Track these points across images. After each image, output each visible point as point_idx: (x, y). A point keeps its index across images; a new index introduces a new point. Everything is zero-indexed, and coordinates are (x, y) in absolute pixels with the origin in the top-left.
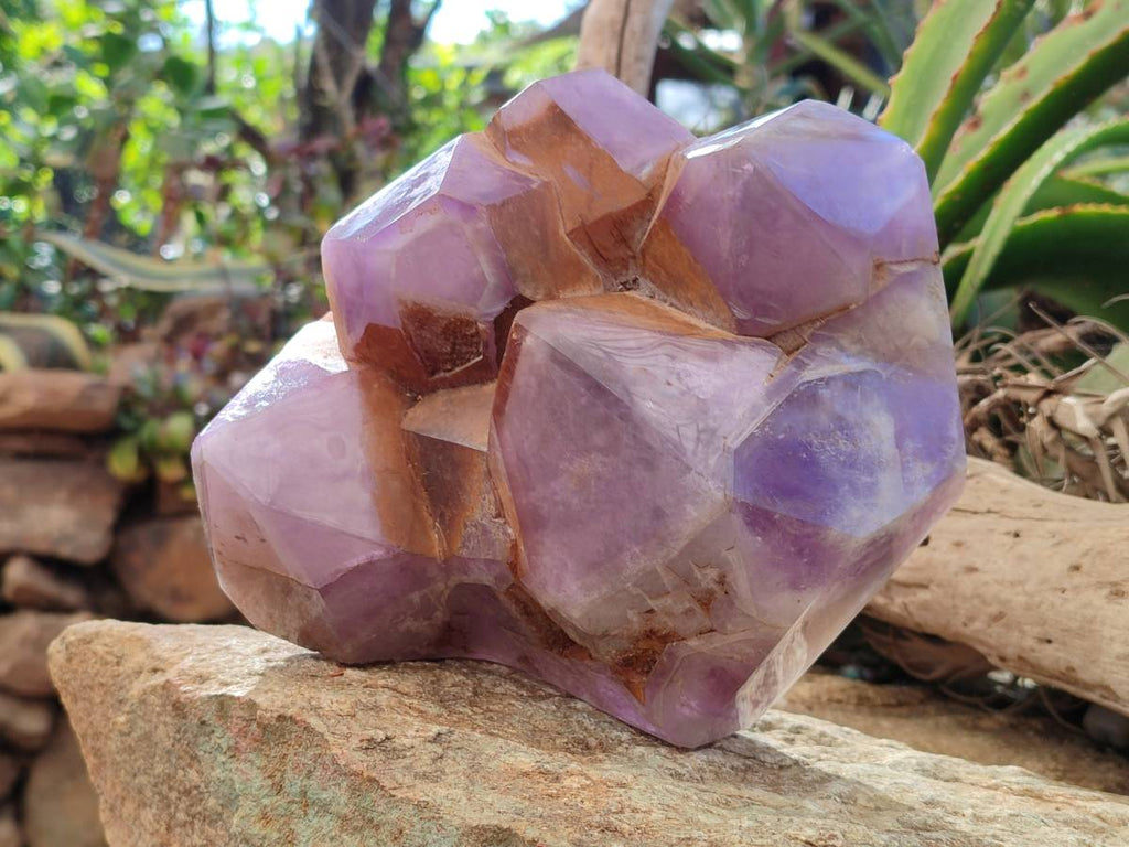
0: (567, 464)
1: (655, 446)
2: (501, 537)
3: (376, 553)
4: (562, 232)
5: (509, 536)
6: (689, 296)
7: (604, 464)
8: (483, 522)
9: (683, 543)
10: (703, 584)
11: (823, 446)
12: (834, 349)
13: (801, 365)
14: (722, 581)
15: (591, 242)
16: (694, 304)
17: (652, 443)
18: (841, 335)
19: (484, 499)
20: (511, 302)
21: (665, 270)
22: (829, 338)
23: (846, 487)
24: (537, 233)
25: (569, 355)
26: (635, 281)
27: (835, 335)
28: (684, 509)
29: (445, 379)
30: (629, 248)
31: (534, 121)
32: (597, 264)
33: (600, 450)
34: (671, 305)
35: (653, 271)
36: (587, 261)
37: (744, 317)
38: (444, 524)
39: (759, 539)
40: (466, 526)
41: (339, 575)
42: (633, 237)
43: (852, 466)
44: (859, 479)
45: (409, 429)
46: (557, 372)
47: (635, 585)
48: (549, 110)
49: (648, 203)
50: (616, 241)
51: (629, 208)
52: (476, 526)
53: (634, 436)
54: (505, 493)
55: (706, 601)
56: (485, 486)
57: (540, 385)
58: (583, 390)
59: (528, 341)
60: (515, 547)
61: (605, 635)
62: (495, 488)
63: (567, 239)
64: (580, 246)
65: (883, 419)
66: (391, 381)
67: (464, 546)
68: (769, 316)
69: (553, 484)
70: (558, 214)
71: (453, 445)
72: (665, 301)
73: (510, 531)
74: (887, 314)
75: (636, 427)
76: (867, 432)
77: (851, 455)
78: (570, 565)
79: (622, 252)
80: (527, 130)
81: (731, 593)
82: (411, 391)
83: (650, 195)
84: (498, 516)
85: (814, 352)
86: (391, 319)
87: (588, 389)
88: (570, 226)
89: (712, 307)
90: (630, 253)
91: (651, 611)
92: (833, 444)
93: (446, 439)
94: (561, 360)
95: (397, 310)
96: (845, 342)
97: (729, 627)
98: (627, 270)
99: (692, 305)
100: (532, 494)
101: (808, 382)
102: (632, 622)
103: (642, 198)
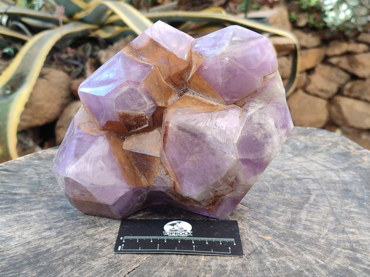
0: (188, 158)
1: (214, 148)
2: (169, 180)
3: (127, 190)
4: (163, 80)
5: (172, 180)
6: (208, 94)
7: (199, 156)
8: (161, 176)
9: (225, 173)
10: (231, 181)
11: (257, 134)
12: (254, 103)
13: (247, 111)
14: (236, 179)
15: (172, 81)
16: (210, 96)
17: (213, 148)
18: (255, 99)
19: (161, 170)
20: (156, 109)
21: (198, 87)
22: (252, 100)
23: (266, 144)
24: (157, 83)
25: (184, 127)
26: (187, 89)
27: (254, 99)
28: (225, 164)
29: (134, 132)
30: (184, 80)
31: (146, 45)
32: (174, 87)
33: (198, 152)
34: (201, 96)
35: (193, 87)
36: (171, 87)
37: (228, 100)
38: (146, 177)
39: (245, 166)
40: (155, 178)
41: (117, 200)
42: (185, 77)
43: (266, 137)
44: (268, 141)
45: (127, 150)
46: (181, 133)
47: (212, 186)
48: (150, 41)
49: (189, 67)
50: (180, 79)
51: (183, 70)
52: (158, 177)
53: (208, 147)
54: (169, 169)
55: (232, 185)
56: (160, 167)
57: (176, 137)
58: (190, 136)
59: (170, 125)
60: (174, 183)
61: (204, 200)
62: (164, 167)
63: (165, 82)
64: (169, 83)
65: (271, 120)
66: (116, 134)
67: (154, 183)
68: (235, 98)
69: (184, 164)
70: (161, 75)
71: (146, 155)
72: (199, 95)
73: (172, 179)
74: (268, 90)
75: (208, 144)
76: (268, 126)
77: (265, 134)
78: (192, 185)
79: (182, 82)
80: (144, 49)
81: (238, 181)
82: (122, 136)
83: (189, 65)
84: (167, 175)
85: (249, 106)
86: (115, 118)
87: (192, 136)
88: (165, 78)
89: (216, 98)
90: (184, 82)
91: (217, 191)
92: (260, 133)
93: (142, 153)
94: (181, 129)
95: (117, 116)
96: (256, 100)
97: (238, 189)
98: (184, 87)
99: (209, 97)
100: (178, 168)
101: (250, 116)
102: (211, 195)
103: (187, 66)
